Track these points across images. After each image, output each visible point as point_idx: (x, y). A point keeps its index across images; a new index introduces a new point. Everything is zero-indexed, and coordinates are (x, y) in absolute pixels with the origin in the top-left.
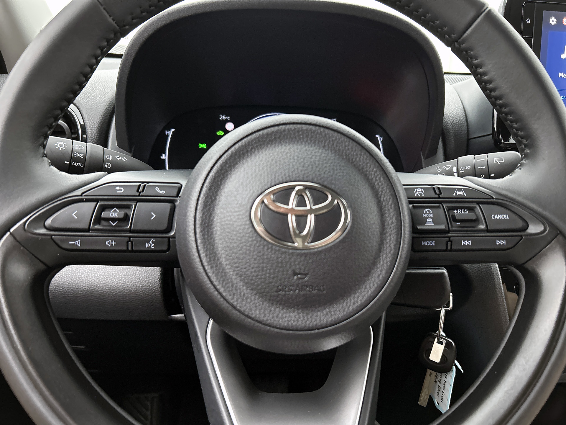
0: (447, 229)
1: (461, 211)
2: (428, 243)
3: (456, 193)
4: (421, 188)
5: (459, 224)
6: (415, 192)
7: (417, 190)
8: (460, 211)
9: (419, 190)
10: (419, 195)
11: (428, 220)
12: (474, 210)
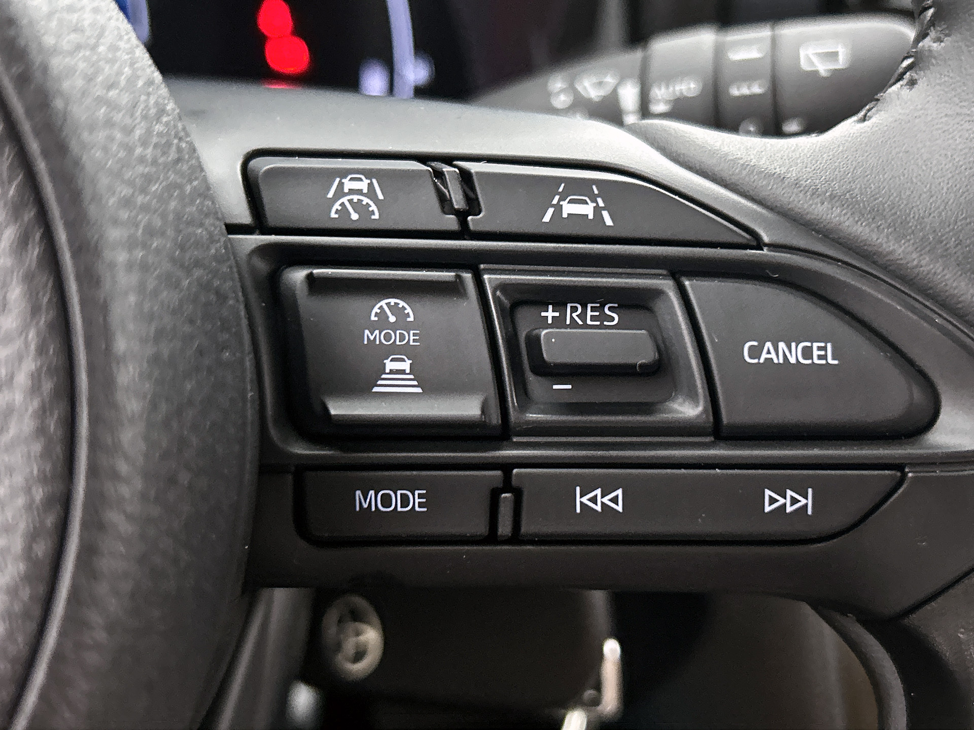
0: (495, 419)
1: (583, 316)
2: (386, 501)
3: (559, 208)
4: (369, 174)
5: (569, 387)
6: (330, 195)
7: (345, 181)
8: (574, 315)
9: (356, 185)
10: (355, 216)
11: (390, 365)
12: (649, 309)
